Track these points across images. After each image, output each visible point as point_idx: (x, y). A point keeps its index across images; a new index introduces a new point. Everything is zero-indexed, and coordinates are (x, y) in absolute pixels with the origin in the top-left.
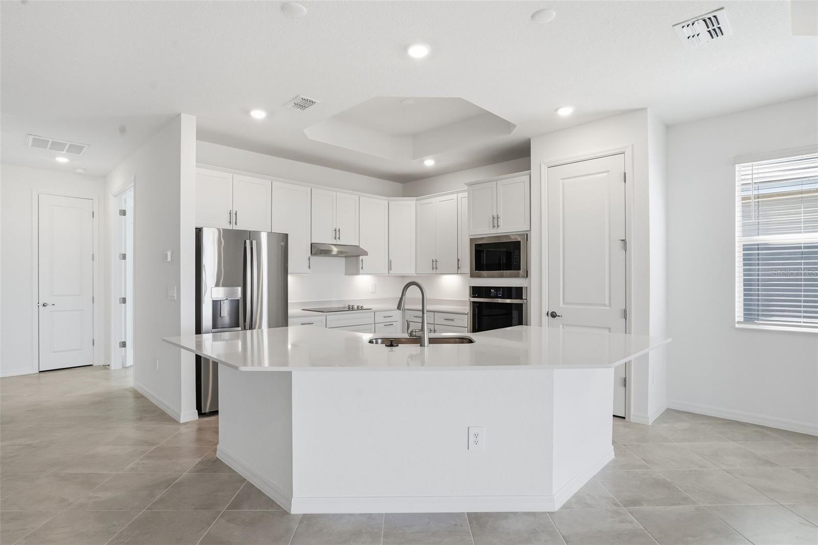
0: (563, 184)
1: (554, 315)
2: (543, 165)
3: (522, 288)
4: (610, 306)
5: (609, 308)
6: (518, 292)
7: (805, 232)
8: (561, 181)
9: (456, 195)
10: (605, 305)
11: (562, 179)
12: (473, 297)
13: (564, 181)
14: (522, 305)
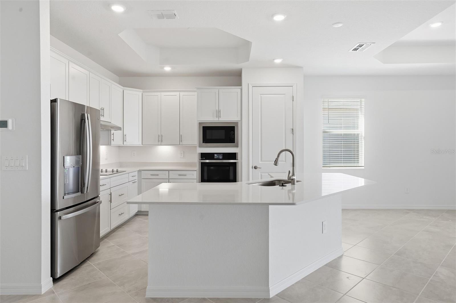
0: (261, 97)
1: (255, 168)
2: (250, 85)
3: (236, 153)
4: (285, 161)
5: (285, 162)
6: (233, 156)
7: (343, 129)
8: (260, 95)
9: (178, 93)
10: (283, 161)
11: (260, 94)
12: (201, 160)
13: (262, 95)
14: (236, 163)
